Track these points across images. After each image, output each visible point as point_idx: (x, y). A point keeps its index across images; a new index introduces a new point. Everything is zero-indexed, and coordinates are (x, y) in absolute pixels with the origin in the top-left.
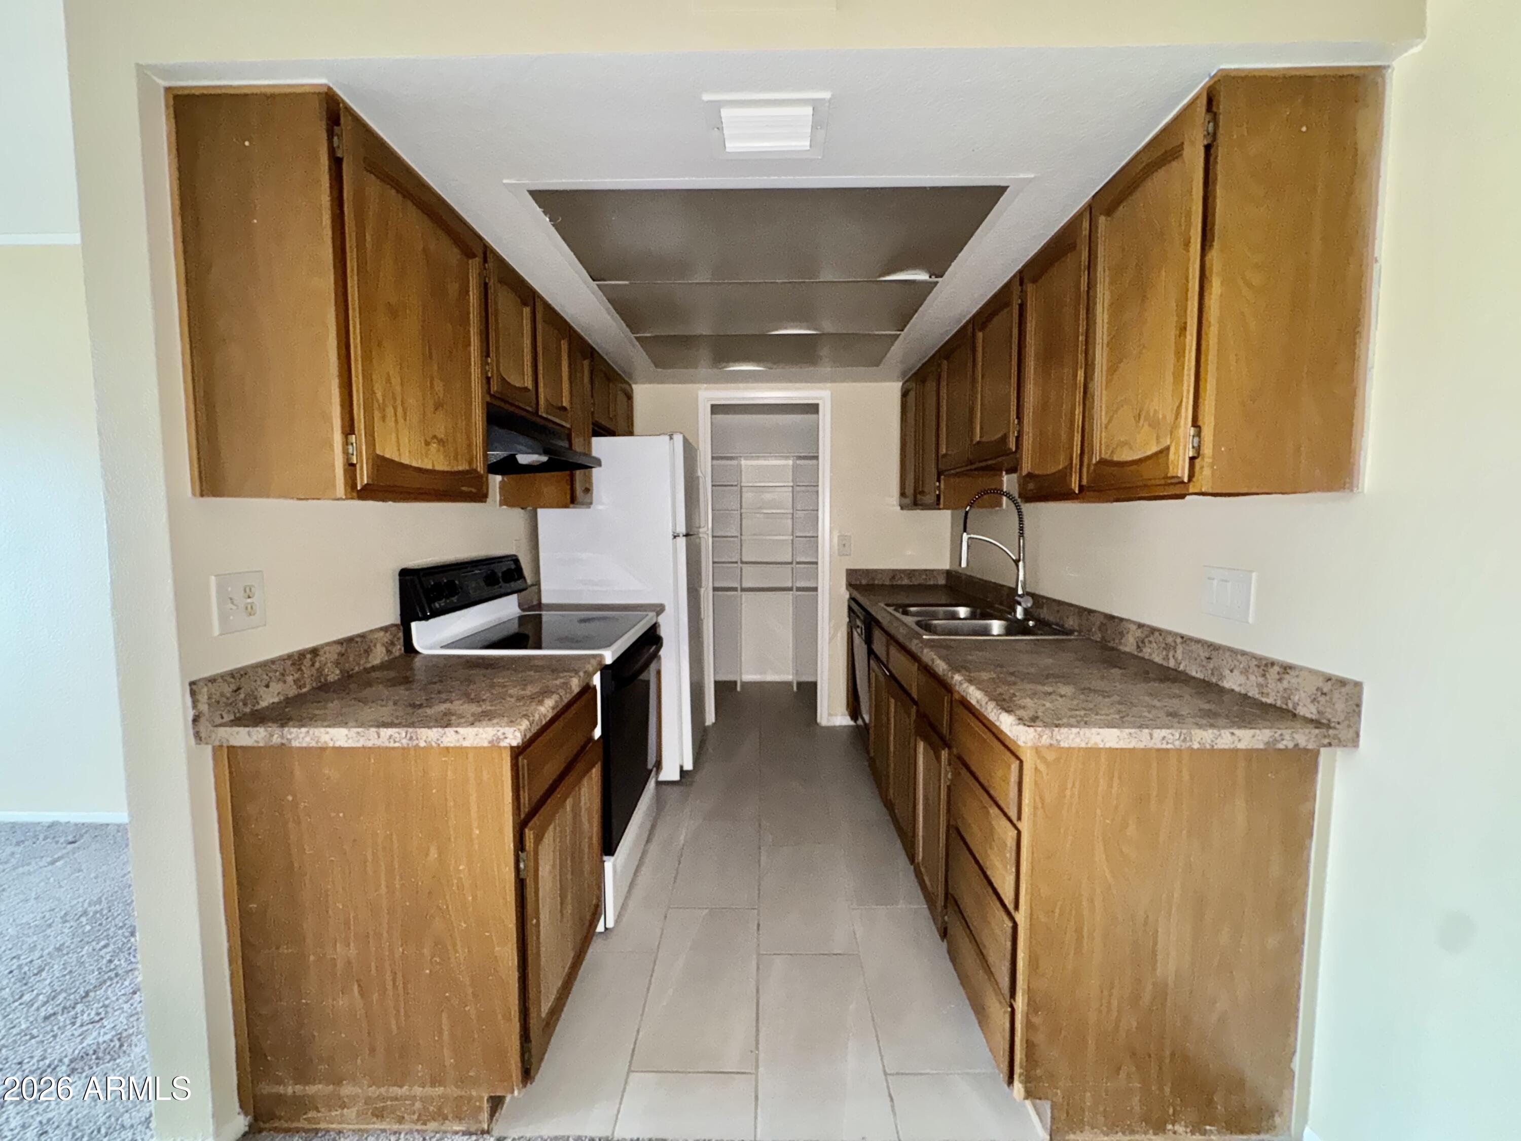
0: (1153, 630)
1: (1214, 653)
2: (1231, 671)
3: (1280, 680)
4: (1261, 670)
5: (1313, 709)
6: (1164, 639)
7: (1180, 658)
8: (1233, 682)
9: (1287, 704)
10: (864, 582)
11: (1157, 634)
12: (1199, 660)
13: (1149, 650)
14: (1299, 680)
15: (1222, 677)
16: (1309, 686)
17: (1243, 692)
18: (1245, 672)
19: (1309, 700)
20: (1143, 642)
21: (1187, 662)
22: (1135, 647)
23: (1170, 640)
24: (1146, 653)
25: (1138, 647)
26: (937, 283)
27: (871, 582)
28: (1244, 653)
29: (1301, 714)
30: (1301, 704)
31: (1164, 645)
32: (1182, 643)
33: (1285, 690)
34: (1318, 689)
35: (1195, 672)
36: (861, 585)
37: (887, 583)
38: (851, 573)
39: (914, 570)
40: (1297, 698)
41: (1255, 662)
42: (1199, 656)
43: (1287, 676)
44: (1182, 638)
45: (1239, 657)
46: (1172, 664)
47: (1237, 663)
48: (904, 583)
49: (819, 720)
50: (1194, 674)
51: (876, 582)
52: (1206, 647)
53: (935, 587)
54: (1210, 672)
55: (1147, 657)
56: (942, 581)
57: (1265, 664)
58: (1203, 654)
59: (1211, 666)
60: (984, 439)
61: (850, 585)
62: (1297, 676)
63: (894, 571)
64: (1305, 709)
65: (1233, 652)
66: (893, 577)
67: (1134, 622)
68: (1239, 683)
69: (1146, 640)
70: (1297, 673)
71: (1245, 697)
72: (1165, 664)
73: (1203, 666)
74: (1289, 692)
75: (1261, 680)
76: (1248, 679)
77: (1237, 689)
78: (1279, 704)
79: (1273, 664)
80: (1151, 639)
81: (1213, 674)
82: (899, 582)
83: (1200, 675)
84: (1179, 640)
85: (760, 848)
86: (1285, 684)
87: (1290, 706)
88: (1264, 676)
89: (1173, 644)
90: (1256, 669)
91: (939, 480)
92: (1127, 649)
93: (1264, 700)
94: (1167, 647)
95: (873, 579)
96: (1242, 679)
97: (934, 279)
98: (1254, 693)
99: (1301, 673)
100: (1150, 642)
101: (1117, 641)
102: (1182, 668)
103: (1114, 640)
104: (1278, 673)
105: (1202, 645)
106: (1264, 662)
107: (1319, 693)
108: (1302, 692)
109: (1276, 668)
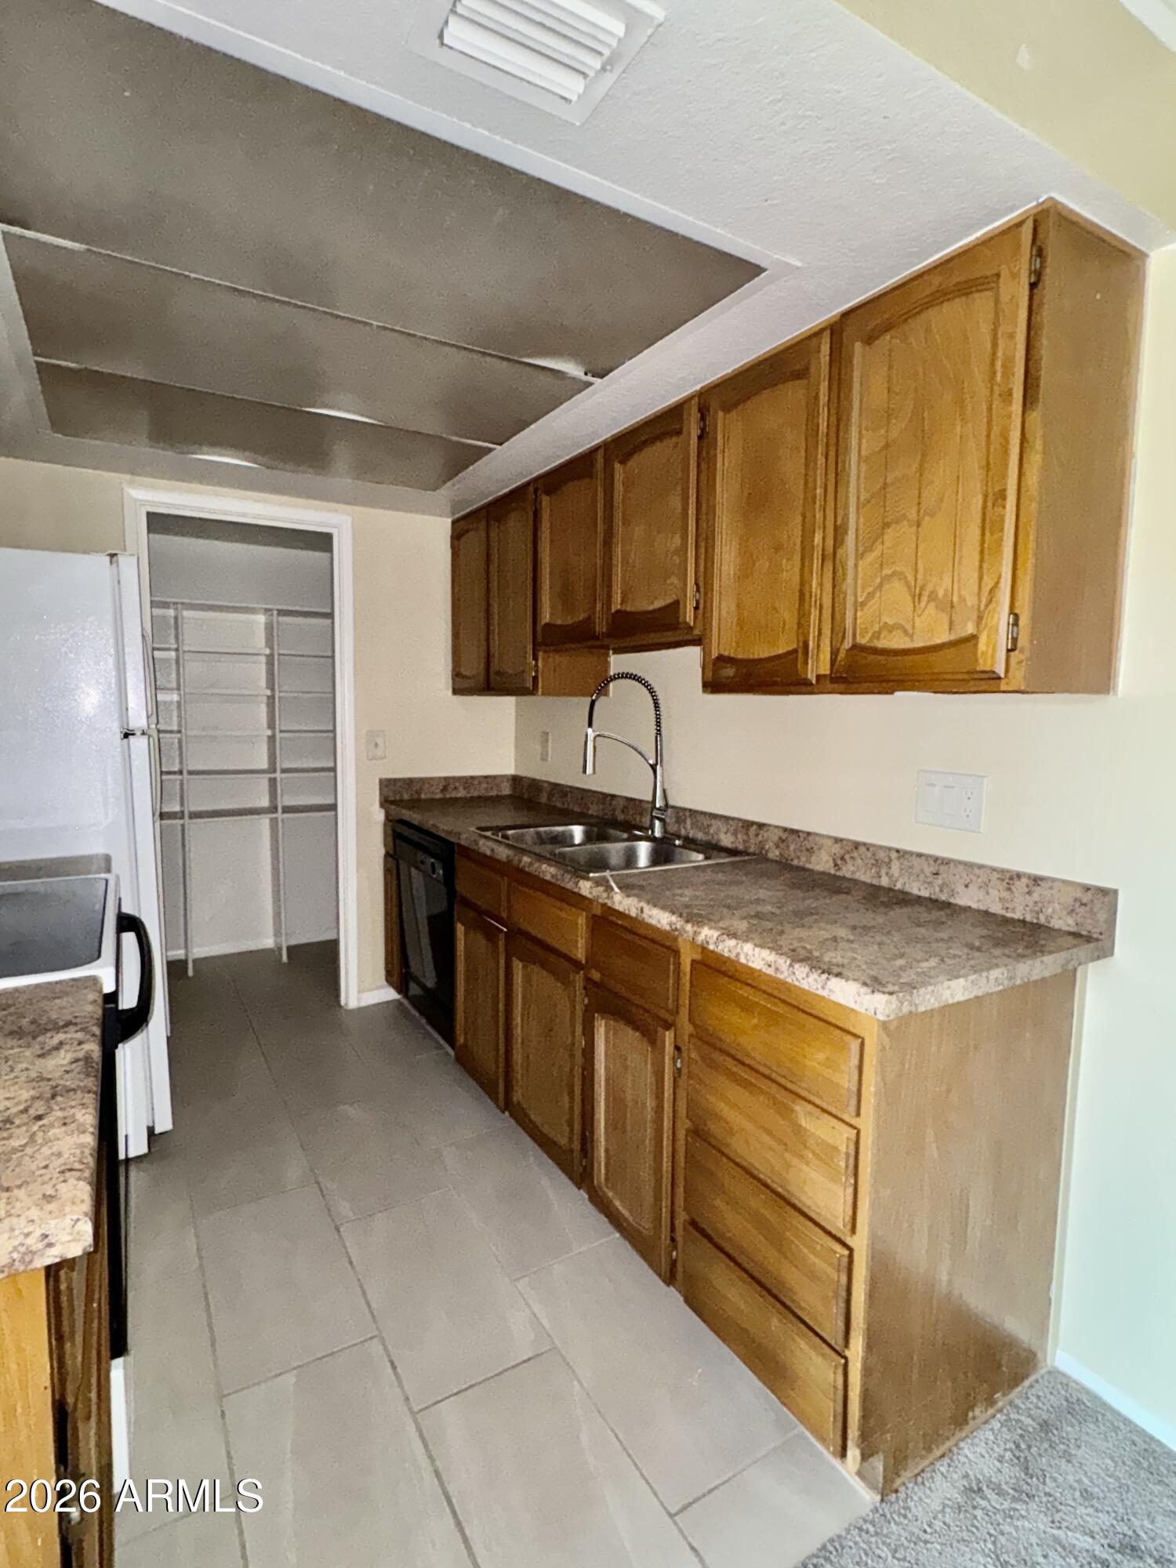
0: (857, 845)
1: (943, 868)
2: (966, 886)
3: (1029, 893)
4: (1004, 883)
5: (1071, 921)
6: (874, 855)
7: (896, 874)
8: (967, 898)
9: (1038, 919)
10: (406, 797)
11: (862, 849)
12: (922, 877)
13: (852, 868)
14: (1054, 892)
15: (953, 893)
16: (1067, 897)
17: (982, 908)
18: (985, 886)
19: (1065, 913)
20: (842, 858)
21: (906, 880)
22: (831, 864)
23: (882, 855)
24: (847, 871)
25: (836, 865)
26: (590, 384)
27: (416, 797)
28: (981, 867)
29: (1057, 927)
30: (1055, 916)
31: (873, 862)
32: (899, 858)
33: (1036, 902)
34: (1075, 900)
35: (917, 889)
36: (401, 801)
37: (438, 796)
38: (386, 784)
39: (472, 778)
40: (1050, 910)
41: (996, 875)
42: (922, 871)
43: (1038, 889)
44: (898, 851)
45: (976, 871)
46: (885, 882)
47: (974, 878)
48: (459, 795)
49: (343, 1002)
50: (915, 892)
51: (423, 796)
52: (932, 862)
53: (498, 800)
54: (937, 889)
55: (848, 875)
56: (506, 790)
57: (1011, 878)
58: (929, 870)
59: (940, 882)
60: (629, 608)
61: (385, 802)
62: (1051, 888)
63: (446, 779)
64: (1060, 922)
65: (969, 866)
66: (445, 789)
67: (829, 837)
68: (976, 899)
69: (847, 857)
70: (1050, 884)
71: (986, 913)
72: (875, 882)
73: (929, 883)
74: (1040, 905)
75: (1006, 894)
76: (988, 893)
77: (974, 906)
78: (1028, 918)
79: (1019, 876)
80: (855, 854)
81: (941, 891)
82: (454, 795)
83: (924, 893)
84: (894, 855)
85: (338, 1229)
86: (1036, 897)
87: (1042, 920)
88: (1009, 889)
89: (886, 860)
90: (999, 882)
91: (535, 658)
92: (819, 868)
93: (1009, 915)
94: (877, 864)
95: (418, 792)
96: (981, 894)
97: (589, 378)
98: (996, 908)
99: (1055, 884)
100: (852, 858)
101: (803, 859)
102: (899, 886)
103: (798, 858)
104: (1028, 886)
105: (927, 860)
106: (1008, 875)
107: (1078, 904)
108: (1056, 905)
109: (1024, 881)
